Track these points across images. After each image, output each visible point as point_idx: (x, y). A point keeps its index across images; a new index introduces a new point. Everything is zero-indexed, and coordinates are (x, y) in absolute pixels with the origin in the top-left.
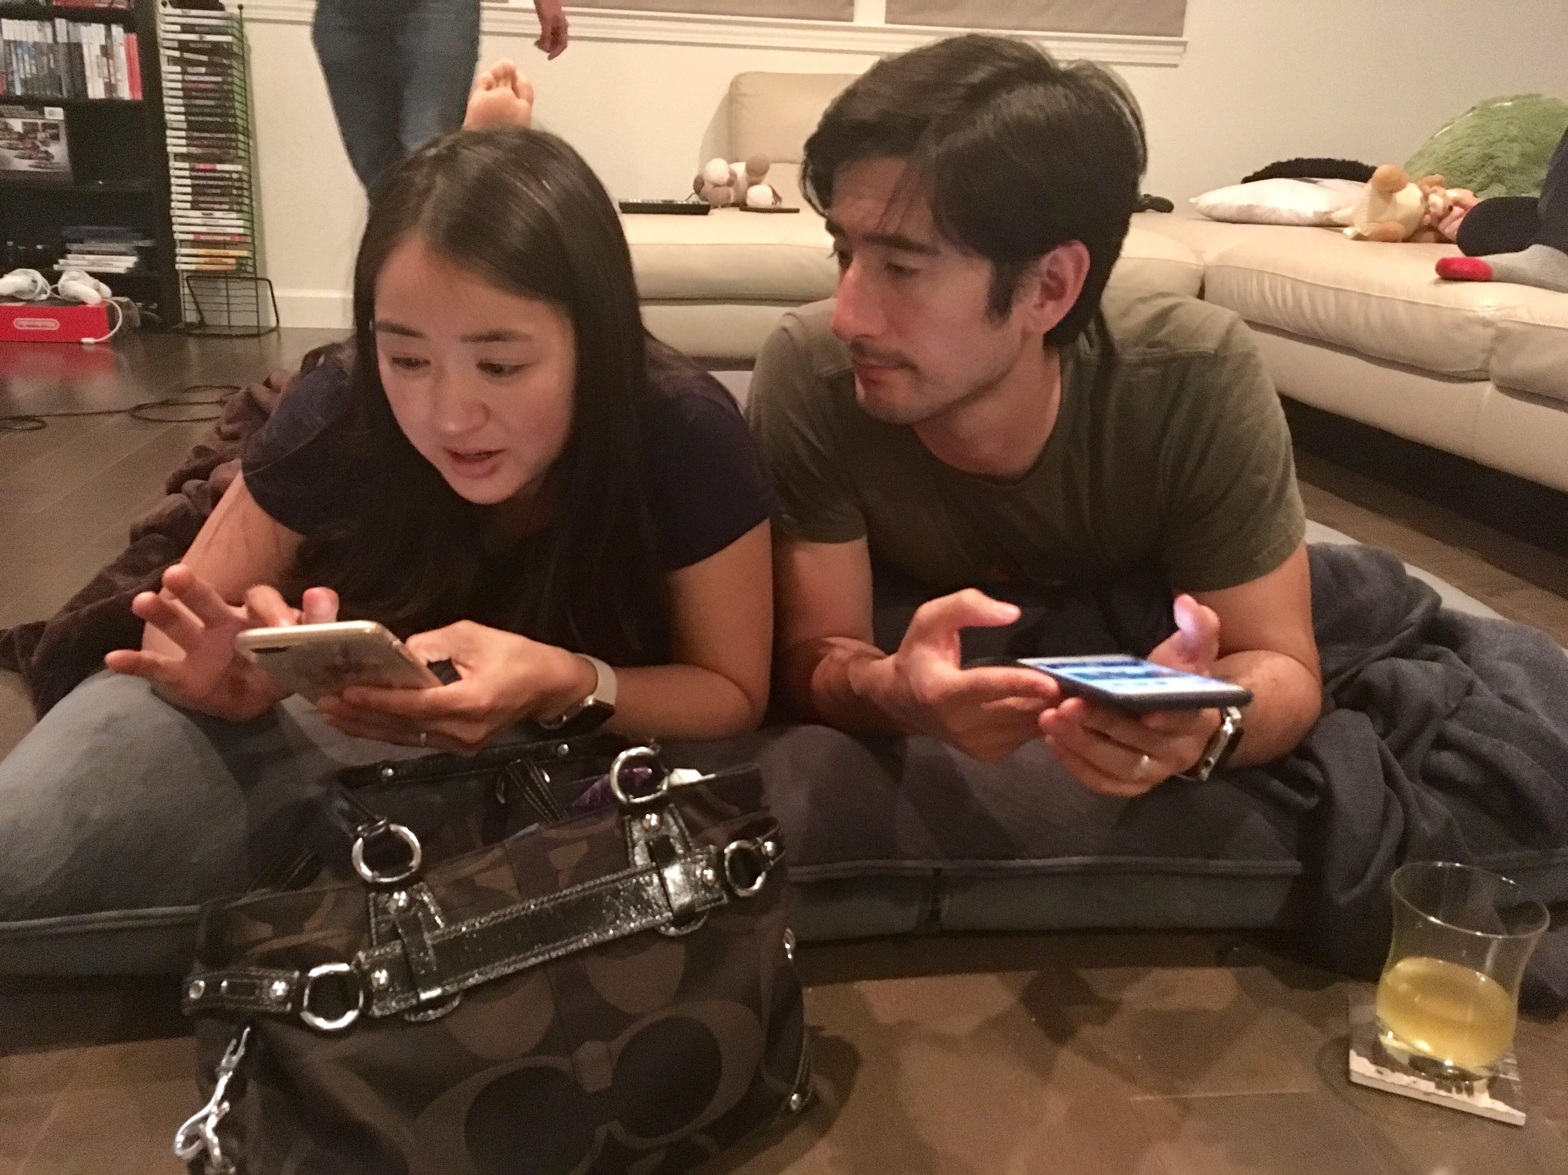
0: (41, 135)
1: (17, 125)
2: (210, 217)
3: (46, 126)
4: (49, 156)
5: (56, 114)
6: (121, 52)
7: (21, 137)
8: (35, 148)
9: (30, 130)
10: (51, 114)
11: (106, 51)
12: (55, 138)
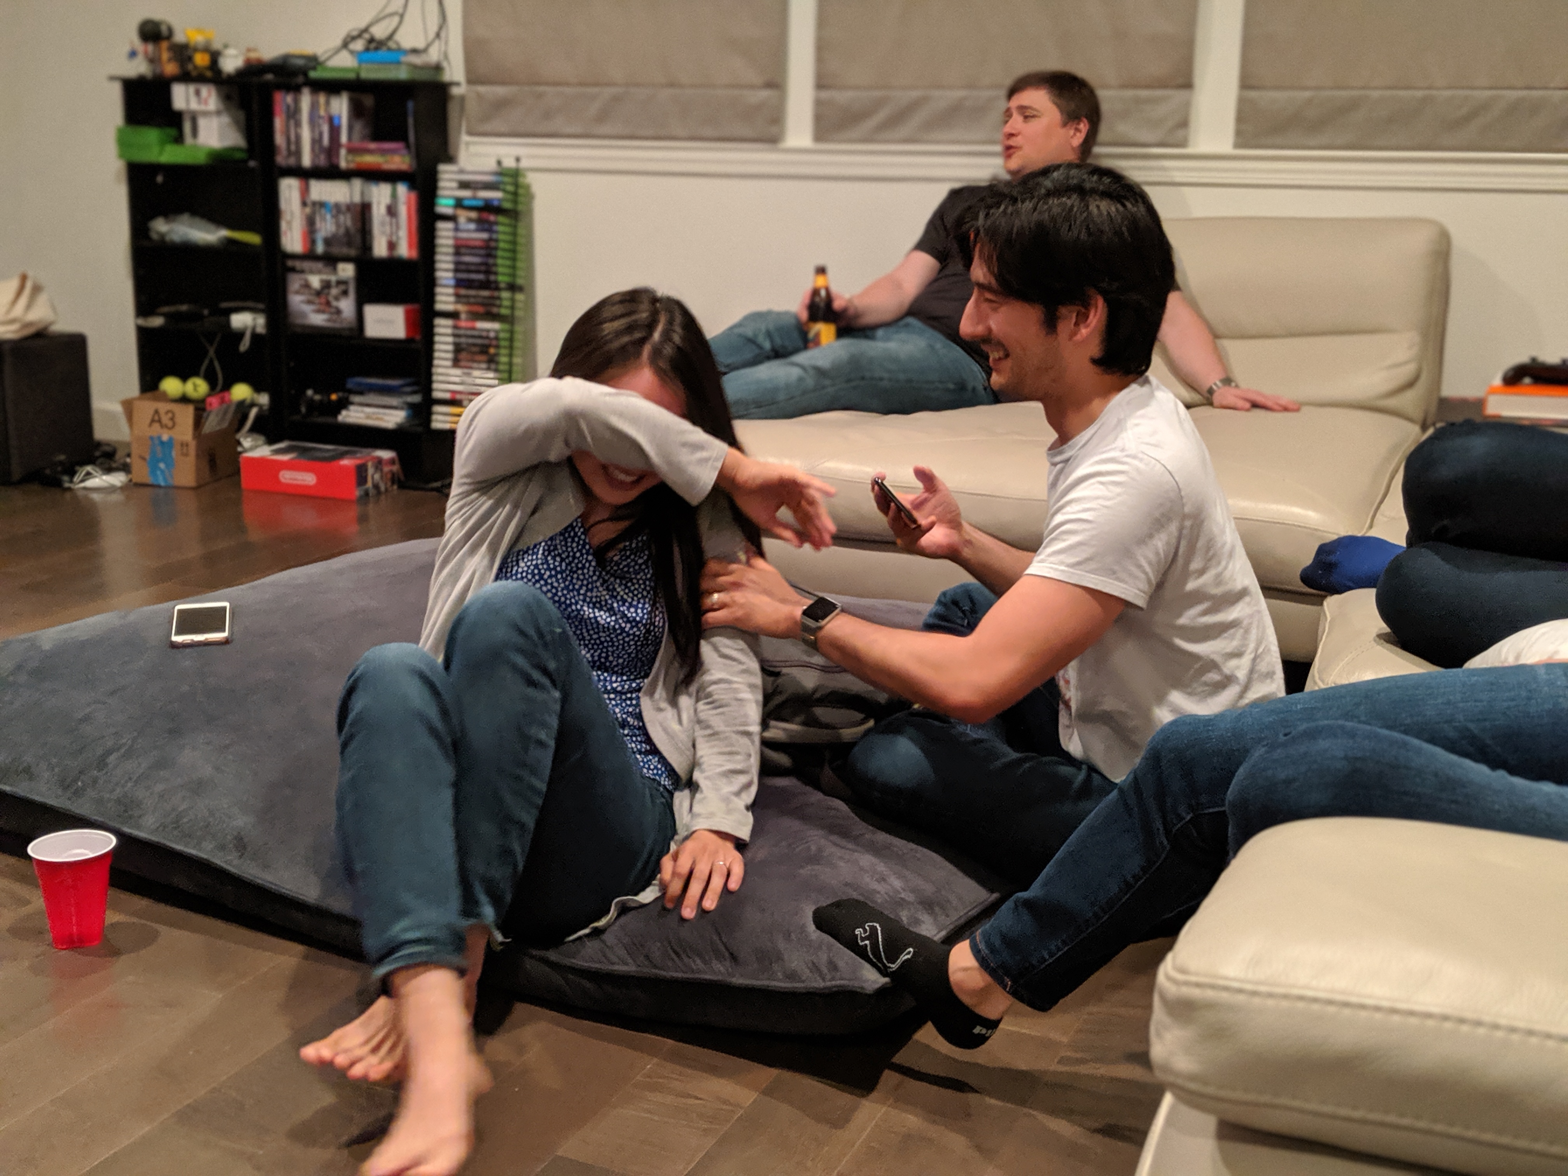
0: (334, 291)
1: (315, 281)
2: (469, 374)
3: (339, 283)
4: (338, 312)
5: (347, 270)
6: (403, 210)
7: (318, 293)
8: (328, 303)
9: (327, 285)
10: (343, 270)
11: (391, 211)
12: (345, 293)
